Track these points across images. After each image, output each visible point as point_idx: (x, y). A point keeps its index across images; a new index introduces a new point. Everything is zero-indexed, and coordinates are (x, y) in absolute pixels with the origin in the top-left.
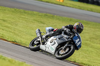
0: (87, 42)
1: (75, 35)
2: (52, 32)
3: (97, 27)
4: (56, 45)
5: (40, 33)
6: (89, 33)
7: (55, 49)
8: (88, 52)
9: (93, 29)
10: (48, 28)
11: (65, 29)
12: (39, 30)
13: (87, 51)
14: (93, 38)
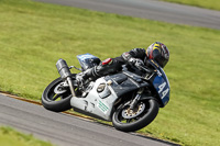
0: (35, 47)
1: (156, 74)
2: (99, 68)
3: (58, 13)
4: (114, 97)
5: (68, 69)
6: (39, 28)
7: (110, 108)
8: (38, 71)
9: (49, 19)
10: (83, 57)
11: (131, 60)
12: (64, 62)
13: (37, 67)
14: (50, 39)
